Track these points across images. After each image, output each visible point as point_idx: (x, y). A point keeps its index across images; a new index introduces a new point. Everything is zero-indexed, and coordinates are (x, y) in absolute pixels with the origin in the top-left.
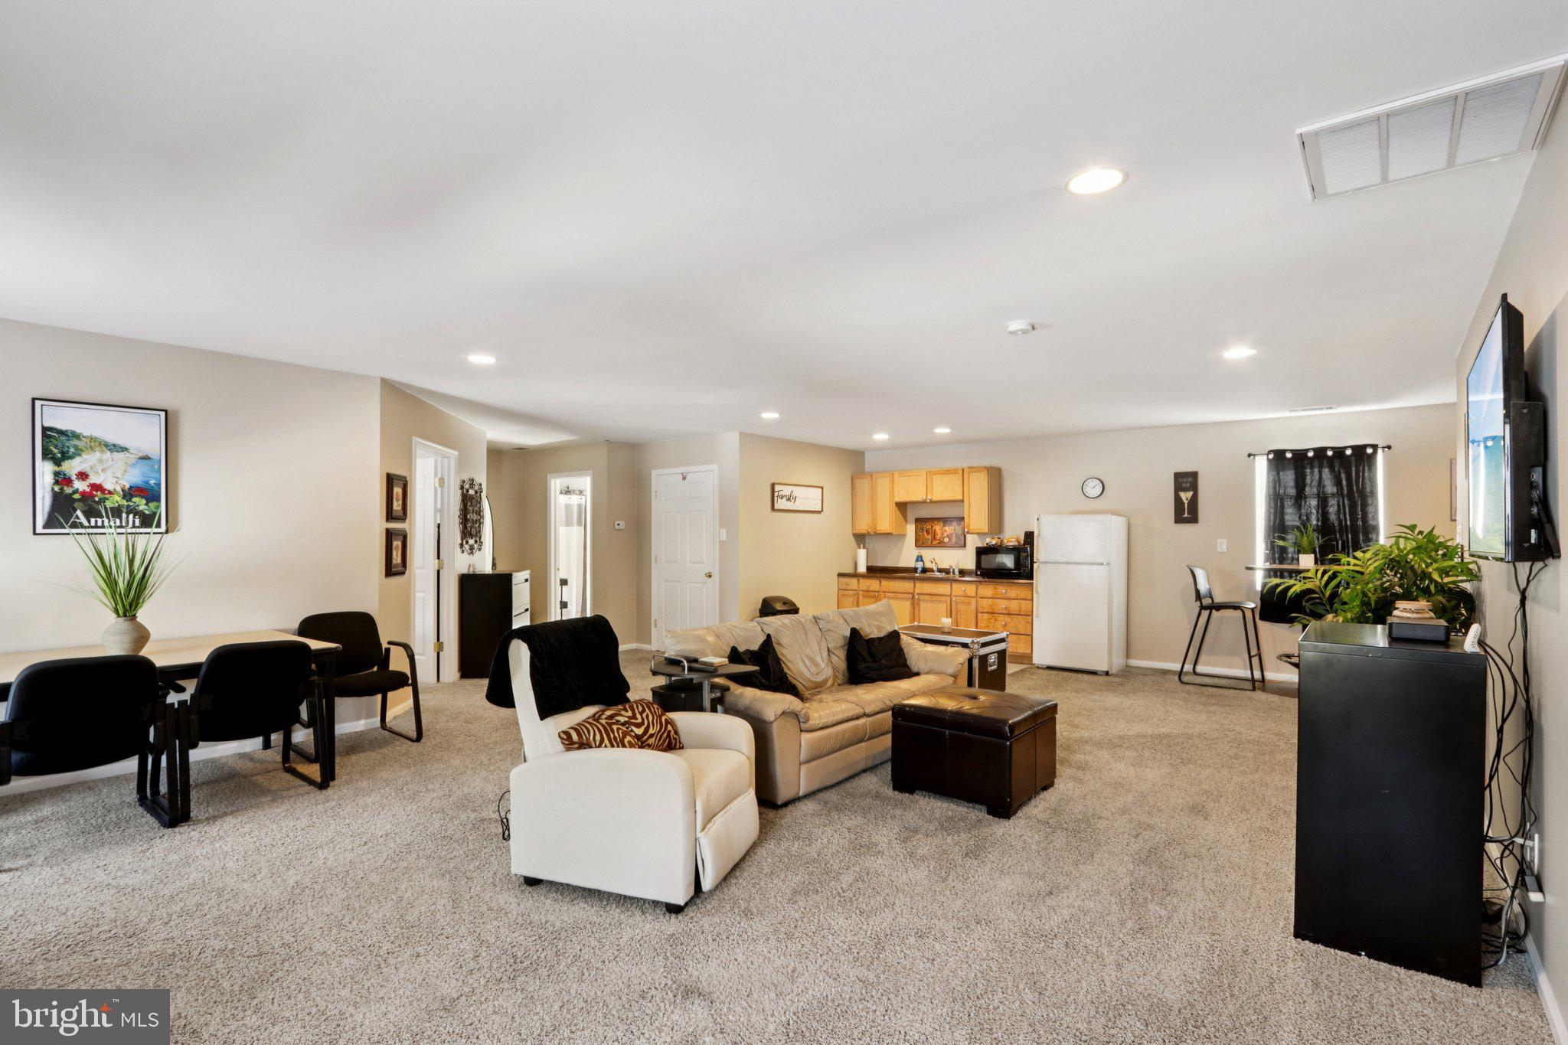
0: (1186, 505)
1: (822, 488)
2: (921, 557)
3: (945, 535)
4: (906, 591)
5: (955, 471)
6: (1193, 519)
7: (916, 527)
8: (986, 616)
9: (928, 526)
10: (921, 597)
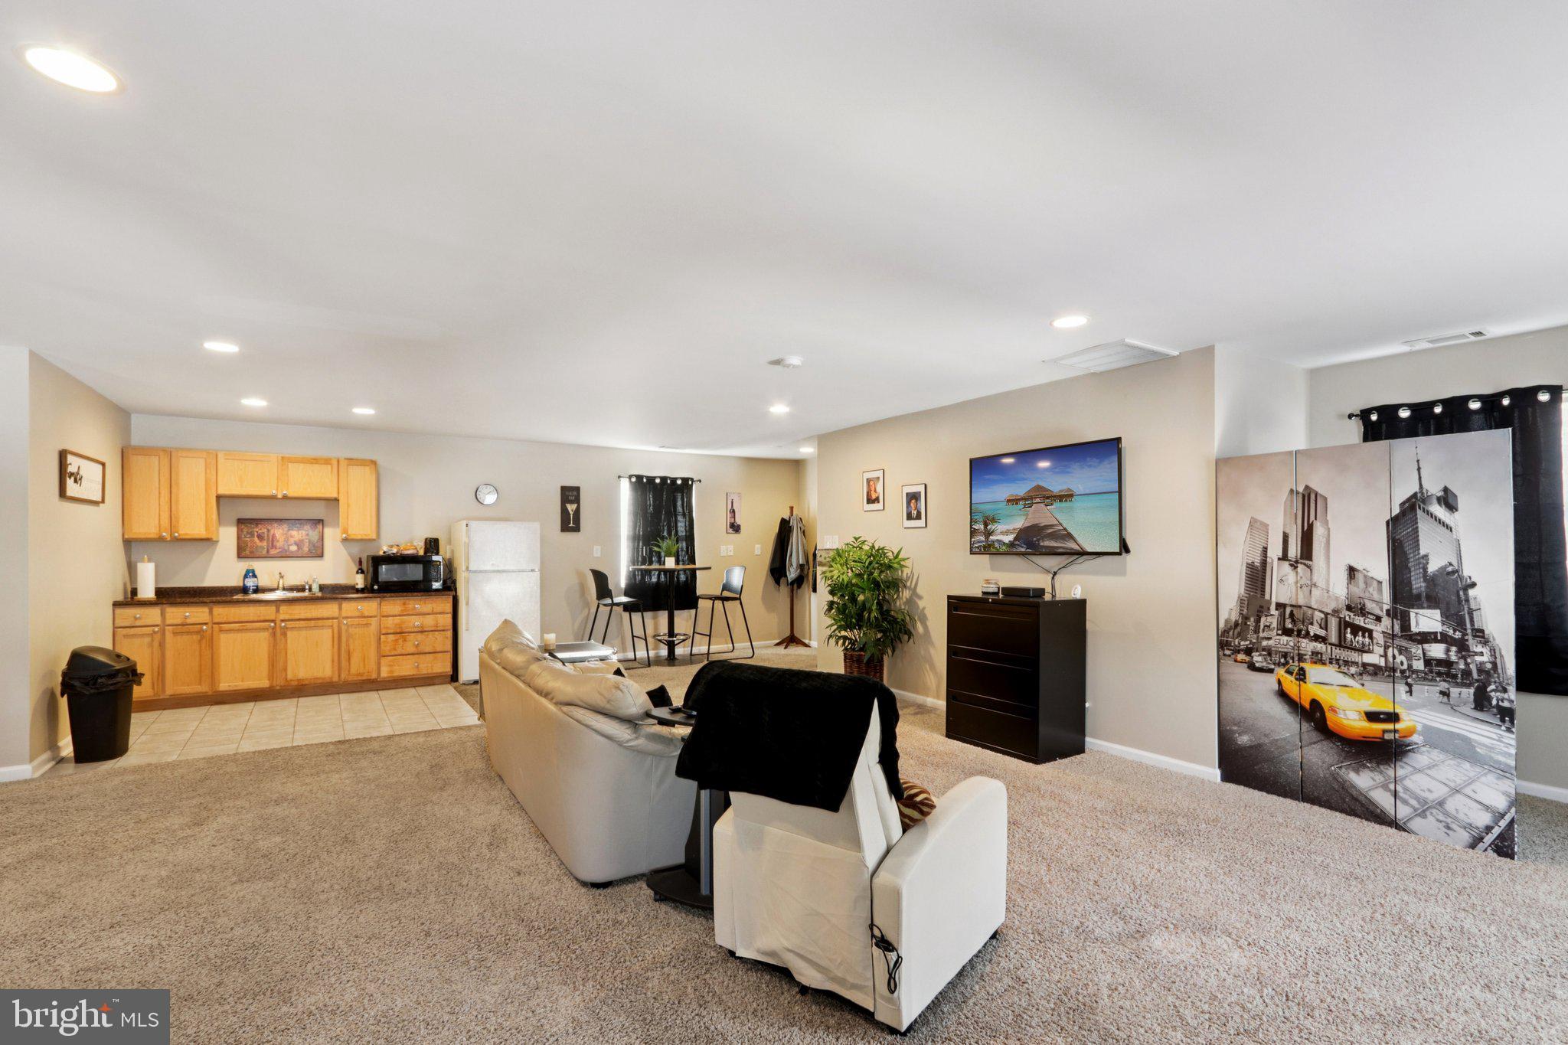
0: (572, 516)
1: (103, 465)
2: (253, 571)
3: (292, 540)
4: (262, 618)
5: (327, 461)
6: (577, 529)
7: (238, 529)
8: (391, 637)
9: (261, 529)
10: (290, 624)
